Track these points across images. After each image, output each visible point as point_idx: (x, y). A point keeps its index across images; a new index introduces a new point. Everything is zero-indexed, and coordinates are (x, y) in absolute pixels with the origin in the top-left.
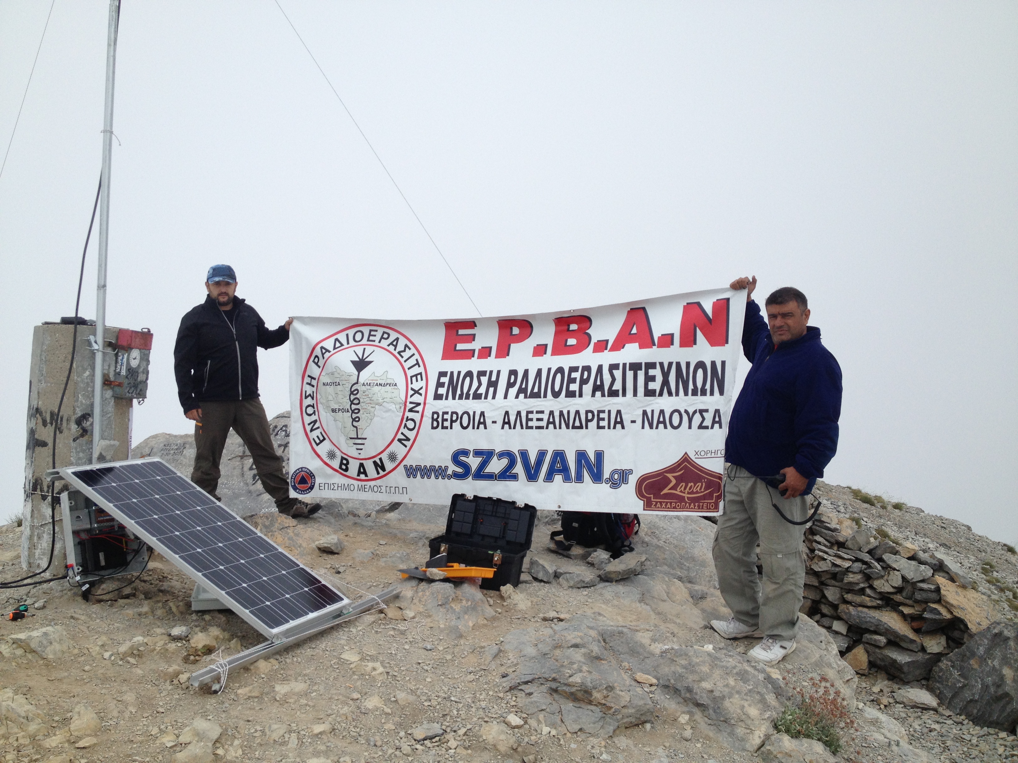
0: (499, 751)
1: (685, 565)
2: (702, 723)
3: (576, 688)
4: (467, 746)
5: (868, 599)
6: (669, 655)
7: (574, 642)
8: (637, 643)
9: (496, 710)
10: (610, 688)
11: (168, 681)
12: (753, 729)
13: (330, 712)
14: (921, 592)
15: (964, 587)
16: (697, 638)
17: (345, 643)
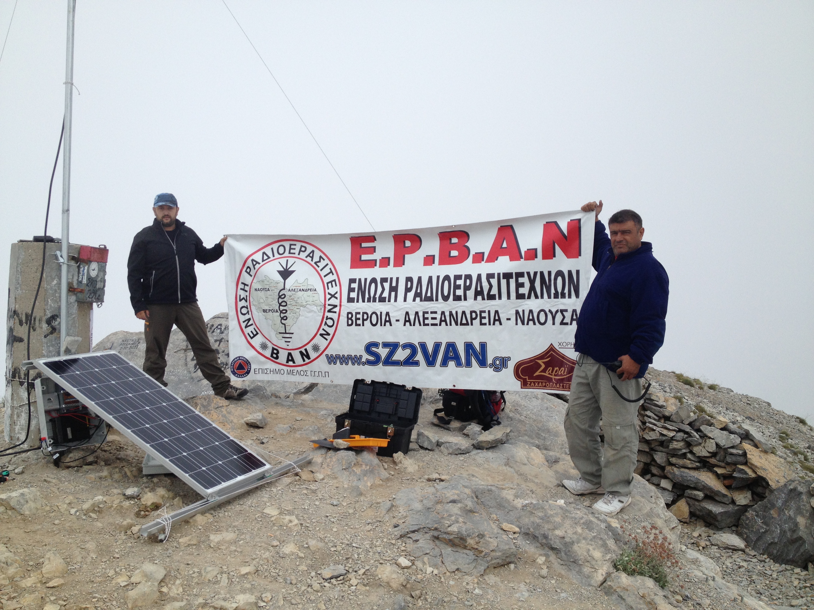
0: (392, 587)
1: (542, 436)
2: (556, 564)
3: (453, 536)
4: (365, 583)
5: (688, 461)
6: (529, 509)
7: (452, 498)
8: (503, 498)
9: (389, 553)
10: (481, 536)
11: (123, 532)
12: (597, 568)
13: (254, 556)
14: (731, 456)
15: (766, 452)
16: (552, 494)
17: (268, 501)
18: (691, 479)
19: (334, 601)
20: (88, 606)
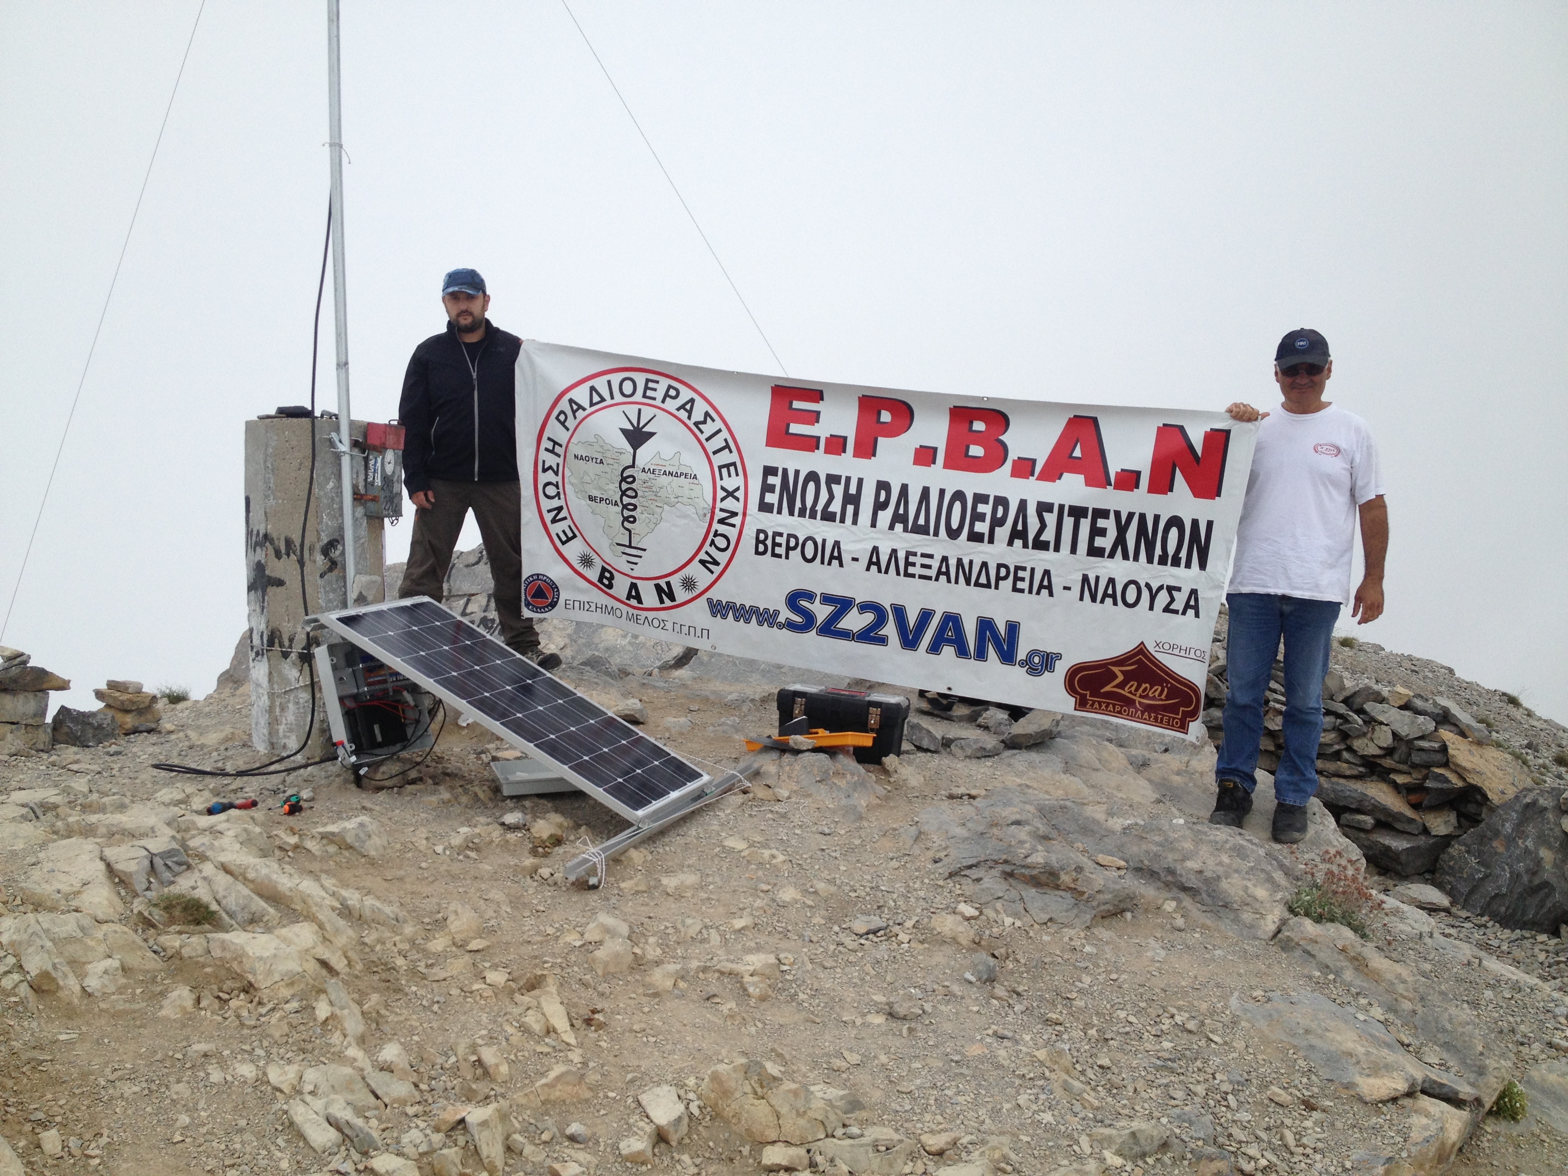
0: (961, 945)
2: (1195, 910)
3: (1037, 870)
4: (921, 940)
5: (1345, 765)
6: (1134, 832)
7: (1012, 818)
8: (1088, 818)
9: (940, 900)
10: (1079, 869)
12: (1264, 913)
13: (741, 906)
14: (1420, 753)
15: (1479, 744)
17: (720, 829)
18: (1352, 794)
19: (884, 964)
20: (545, 972)
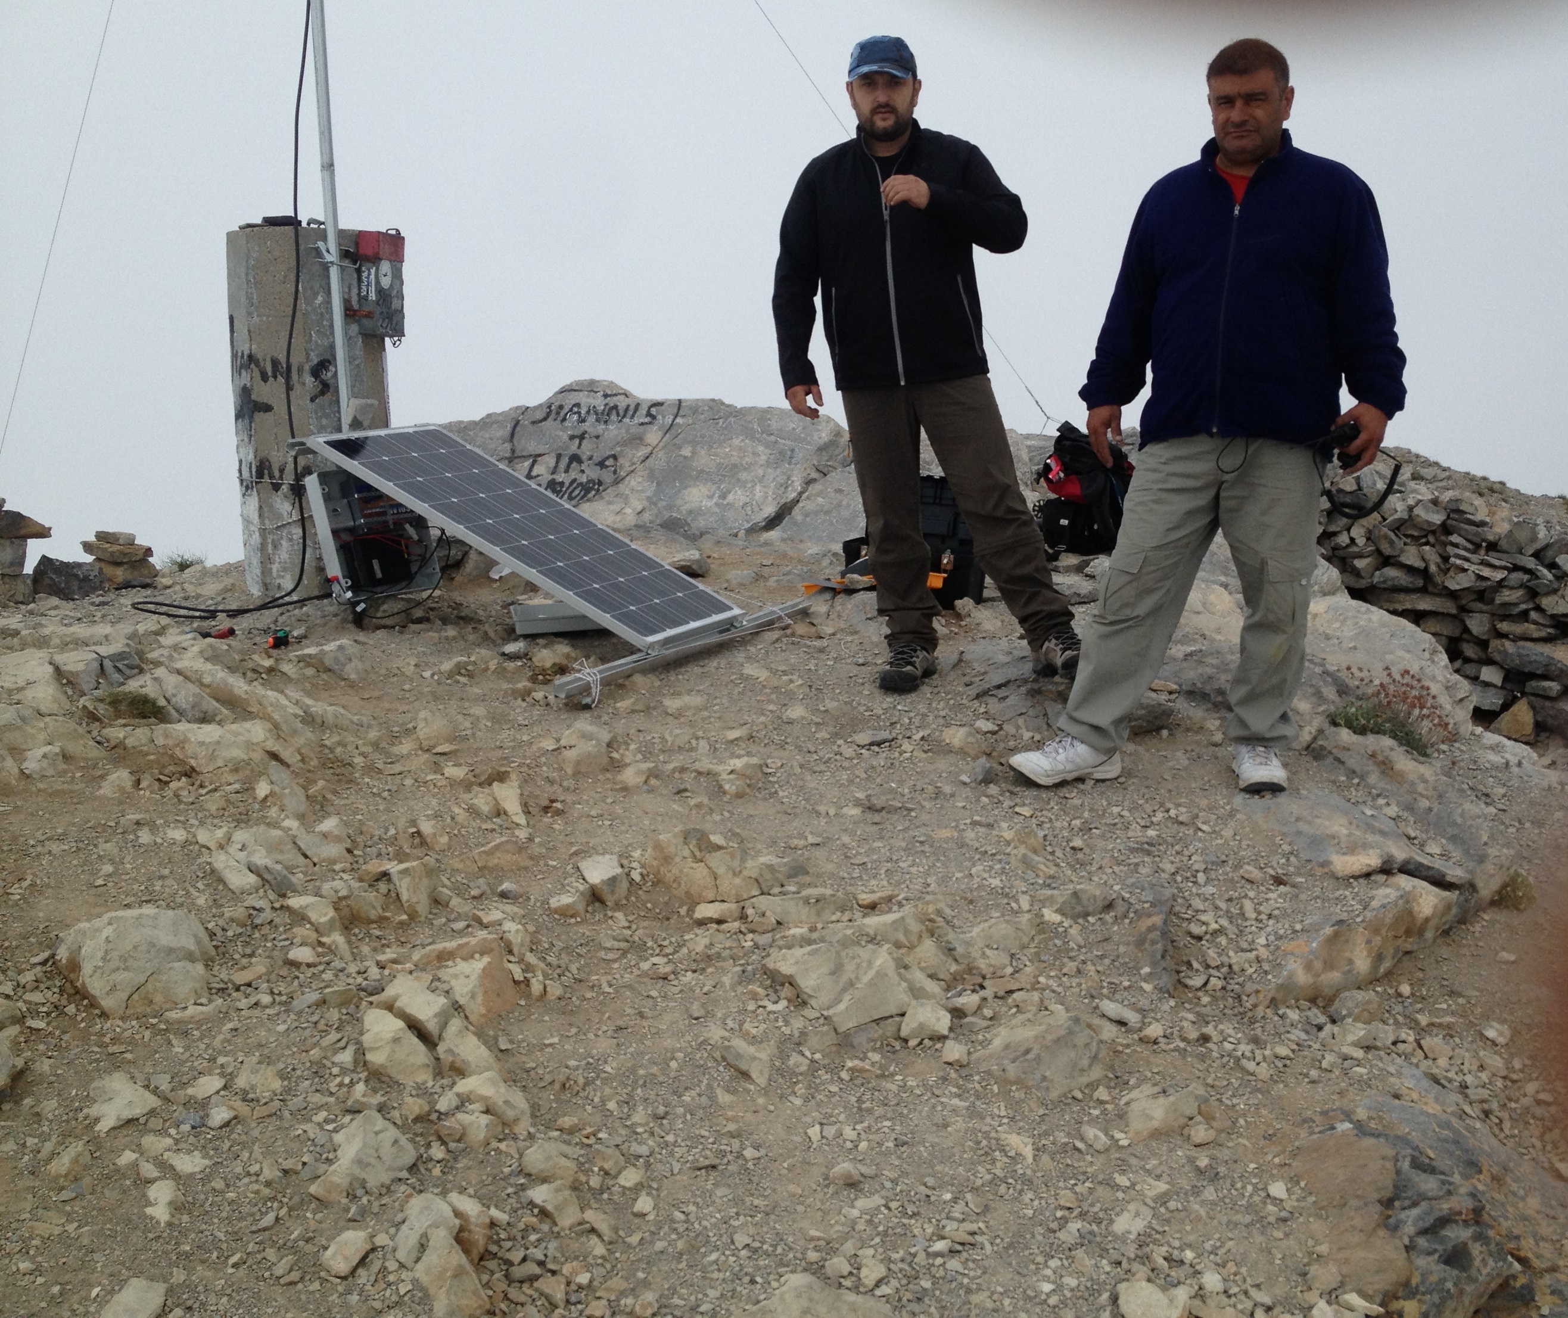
0: (968, 754)
5: (1532, 627)
6: (1195, 658)
9: (960, 718)
11: (519, 699)
12: (1305, 726)
18: (1538, 658)
19: (879, 769)
20: (510, 770)
